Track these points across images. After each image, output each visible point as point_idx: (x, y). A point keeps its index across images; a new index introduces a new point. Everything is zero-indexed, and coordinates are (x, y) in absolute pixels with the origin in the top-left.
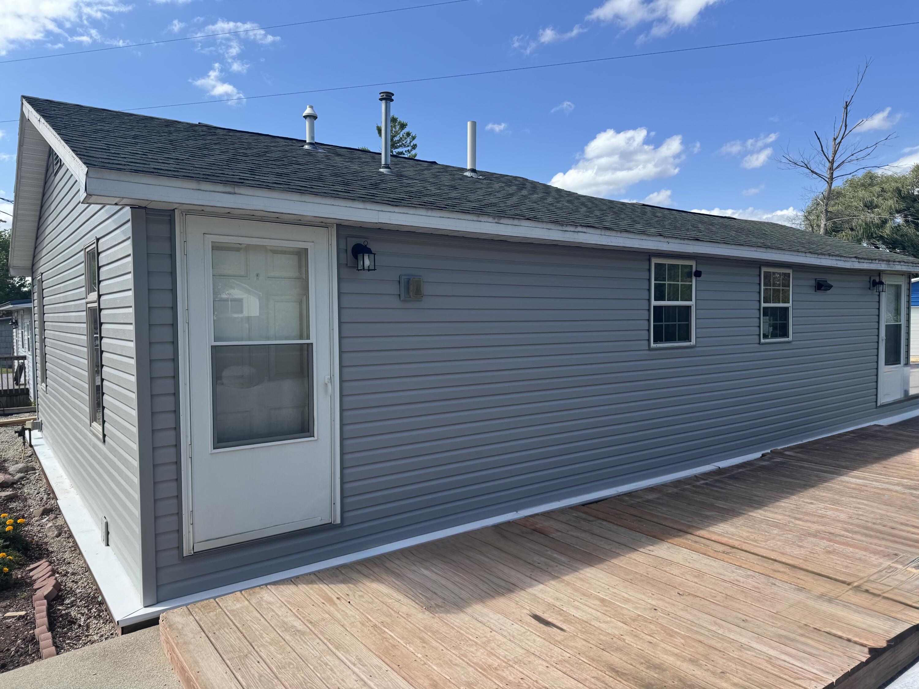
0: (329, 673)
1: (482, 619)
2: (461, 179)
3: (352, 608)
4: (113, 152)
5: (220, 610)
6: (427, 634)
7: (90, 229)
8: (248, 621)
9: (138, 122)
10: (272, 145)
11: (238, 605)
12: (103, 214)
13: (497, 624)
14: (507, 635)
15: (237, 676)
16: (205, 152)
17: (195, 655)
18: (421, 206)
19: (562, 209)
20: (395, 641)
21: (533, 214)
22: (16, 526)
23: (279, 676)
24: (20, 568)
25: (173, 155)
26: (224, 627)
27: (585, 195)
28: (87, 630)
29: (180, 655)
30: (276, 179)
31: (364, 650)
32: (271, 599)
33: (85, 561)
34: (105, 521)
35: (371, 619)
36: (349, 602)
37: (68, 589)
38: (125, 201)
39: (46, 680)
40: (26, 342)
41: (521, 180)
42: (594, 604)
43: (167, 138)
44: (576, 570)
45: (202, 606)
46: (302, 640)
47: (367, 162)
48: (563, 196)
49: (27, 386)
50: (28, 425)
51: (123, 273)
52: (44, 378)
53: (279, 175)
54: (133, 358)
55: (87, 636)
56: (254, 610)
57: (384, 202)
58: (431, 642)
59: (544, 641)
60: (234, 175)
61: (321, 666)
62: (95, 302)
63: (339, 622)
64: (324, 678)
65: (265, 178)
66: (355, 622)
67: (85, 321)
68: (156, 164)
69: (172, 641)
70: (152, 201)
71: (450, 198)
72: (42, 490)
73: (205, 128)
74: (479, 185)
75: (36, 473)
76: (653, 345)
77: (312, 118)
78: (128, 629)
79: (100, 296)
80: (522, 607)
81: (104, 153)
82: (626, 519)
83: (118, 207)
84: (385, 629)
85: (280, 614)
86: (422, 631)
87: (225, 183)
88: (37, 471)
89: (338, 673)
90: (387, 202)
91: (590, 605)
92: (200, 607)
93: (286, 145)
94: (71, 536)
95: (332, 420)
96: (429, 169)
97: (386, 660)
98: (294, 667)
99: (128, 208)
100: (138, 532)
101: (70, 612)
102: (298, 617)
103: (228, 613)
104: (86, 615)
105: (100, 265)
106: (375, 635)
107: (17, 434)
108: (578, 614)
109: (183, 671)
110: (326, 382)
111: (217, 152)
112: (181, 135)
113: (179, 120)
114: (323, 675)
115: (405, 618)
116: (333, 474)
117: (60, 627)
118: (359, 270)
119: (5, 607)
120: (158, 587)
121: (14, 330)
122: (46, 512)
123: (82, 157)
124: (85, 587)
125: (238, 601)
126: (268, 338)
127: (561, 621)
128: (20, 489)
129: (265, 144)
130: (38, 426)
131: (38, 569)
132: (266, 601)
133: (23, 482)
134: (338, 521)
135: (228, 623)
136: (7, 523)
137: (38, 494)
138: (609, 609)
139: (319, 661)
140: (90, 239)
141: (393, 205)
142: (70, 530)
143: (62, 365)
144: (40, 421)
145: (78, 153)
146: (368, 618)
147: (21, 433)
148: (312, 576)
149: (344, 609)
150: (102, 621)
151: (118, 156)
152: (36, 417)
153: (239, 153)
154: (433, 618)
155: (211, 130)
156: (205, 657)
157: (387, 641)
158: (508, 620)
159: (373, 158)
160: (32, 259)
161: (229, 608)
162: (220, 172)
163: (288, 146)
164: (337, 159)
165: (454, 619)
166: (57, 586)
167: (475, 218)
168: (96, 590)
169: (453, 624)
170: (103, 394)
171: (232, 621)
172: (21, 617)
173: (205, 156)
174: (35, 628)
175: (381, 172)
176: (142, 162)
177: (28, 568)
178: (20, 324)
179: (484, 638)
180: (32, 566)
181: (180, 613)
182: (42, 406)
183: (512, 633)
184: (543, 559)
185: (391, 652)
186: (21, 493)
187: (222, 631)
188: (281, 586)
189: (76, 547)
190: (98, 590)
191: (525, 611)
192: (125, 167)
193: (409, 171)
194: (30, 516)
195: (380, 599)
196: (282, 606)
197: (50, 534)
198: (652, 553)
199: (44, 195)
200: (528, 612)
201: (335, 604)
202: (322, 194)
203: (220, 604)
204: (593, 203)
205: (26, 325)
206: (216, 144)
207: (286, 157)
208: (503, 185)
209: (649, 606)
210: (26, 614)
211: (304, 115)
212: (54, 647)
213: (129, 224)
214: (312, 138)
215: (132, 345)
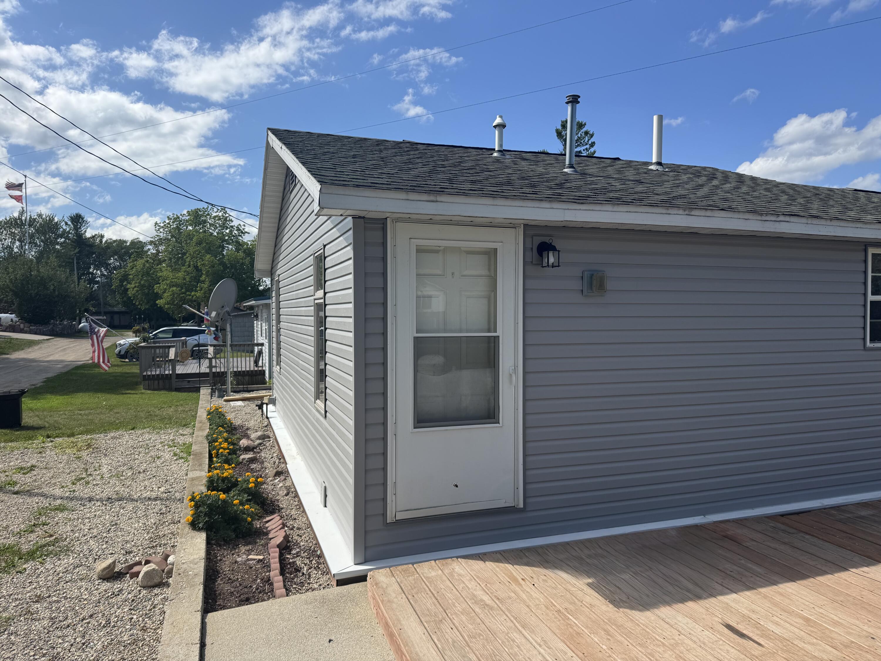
0: (516, 649)
1: (669, 620)
2: (646, 173)
3: (536, 591)
4: (339, 170)
5: (418, 575)
6: (611, 627)
7: (318, 237)
8: (442, 589)
9: (355, 143)
10: (465, 155)
11: (433, 574)
12: (329, 224)
13: (685, 627)
14: (697, 641)
15: (434, 639)
16: (411, 166)
17: (398, 614)
18: (607, 202)
19: (759, 198)
20: (580, 629)
21: (726, 205)
22: (258, 484)
23: (471, 644)
24: (259, 519)
25: (385, 170)
26: (422, 591)
27: (784, 181)
28: (309, 579)
29: (384, 611)
30: (472, 186)
31: (549, 633)
32: (462, 571)
33: (308, 518)
34: (324, 485)
35: (555, 604)
36: (534, 585)
37: (295, 541)
38: (349, 212)
39: (280, 617)
40: (264, 332)
41: (710, 170)
42: (796, 623)
43: (379, 155)
44: (775, 583)
45: (402, 570)
46: (490, 614)
47: (551, 164)
48: (759, 185)
49: (264, 368)
50: (266, 400)
51: (345, 274)
52: (279, 363)
53: (473, 182)
54: (352, 346)
55: (309, 584)
56: (447, 580)
57: (570, 200)
58: (616, 636)
59: (739, 653)
60: (435, 185)
61: (508, 641)
62: (321, 299)
63: (524, 602)
64: (511, 654)
65: (462, 186)
66: (539, 604)
67: (313, 315)
68: (373, 179)
69: (377, 597)
70: (369, 211)
71: (636, 193)
72: (275, 455)
73: (408, 145)
74: (665, 178)
75: (270, 441)
76: (868, 344)
77: (501, 127)
78: (342, 582)
79: (325, 294)
80: (713, 614)
81: (332, 172)
82: (833, 535)
83: (343, 218)
84: (569, 616)
85: (470, 586)
86: (607, 623)
87: (429, 192)
88: (271, 439)
89: (525, 651)
90: (573, 200)
91: (792, 622)
92: (401, 570)
93: (477, 155)
94: (297, 496)
95: (516, 409)
96: (612, 166)
97: (571, 646)
98: (484, 639)
99: (350, 218)
100: (351, 498)
101: (296, 561)
102: (486, 592)
103: (424, 580)
104: (309, 565)
105: (326, 267)
106: (559, 620)
107: (257, 407)
108: (777, 630)
109: (387, 626)
110: (511, 373)
111: (420, 165)
112: (390, 152)
113: (387, 139)
114: (510, 651)
115: (588, 608)
116: (516, 460)
117: (289, 573)
118: (543, 267)
119: (248, 551)
120: (366, 548)
121: (255, 322)
122: (278, 474)
123: (316, 176)
124: (307, 541)
125: (433, 569)
126: (461, 331)
127: (758, 635)
128: (259, 453)
129: (460, 155)
130: (273, 401)
131: (272, 521)
132: (457, 573)
133: (261, 448)
134: (521, 505)
135: (424, 589)
136: (251, 481)
137: (272, 458)
138: (815, 630)
139: (507, 637)
140: (318, 245)
141: (579, 203)
142: (296, 491)
143: (293, 351)
144: (274, 397)
145: (313, 173)
146: (552, 603)
147: (260, 407)
148: (499, 556)
149: (529, 590)
150: (320, 572)
151: (342, 173)
152: (271, 394)
153: (438, 165)
154: (617, 612)
155: (414, 145)
156: (406, 616)
157: (572, 628)
158: (697, 626)
159: (557, 159)
160: (271, 263)
161: (425, 575)
162: (424, 183)
163: (479, 155)
164: (523, 163)
165: (639, 616)
166: (286, 537)
167: (664, 211)
168: (316, 544)
169: (639, 621)
170: (326, 376)
171: (428, 587)
172: (260, 561)
173: (410, 169)
174: (270, 571)
175: (565, 172)
176: (361, 178)
177: (264, 520)
178: (259, 317)
179: (672, 641)
180: (268, 519)
181: (384, 574)
182: (276, 385)
183: (702, 639)
184: (736, 568)
185: (575, 639)
186: (259, 456)
187: (420, 595)
188: (470, 561)
189: (300, 505)
190: (318, 544)
191: (717, 619)
192: (349, 183)
193: (592, 169)
194: (266, 477)
195: (563, 585)
196: (471, 580)
197: (281, 493)
198: (867, 575)
199: (281, 210)
200: (720, 621)
201: (520, 584)
202: (512, 197)
203: (418, 570)
204: (795, 191)
205: (264, 318)
206: (418, 158)
207: (478, 165)
208: (691, 176)
209: (864, 633)
210: (264, 558)
211: (494, 124)
212: (284, 589)
213: (351, 232)
214: (501, 145)
215: (351, 335)
